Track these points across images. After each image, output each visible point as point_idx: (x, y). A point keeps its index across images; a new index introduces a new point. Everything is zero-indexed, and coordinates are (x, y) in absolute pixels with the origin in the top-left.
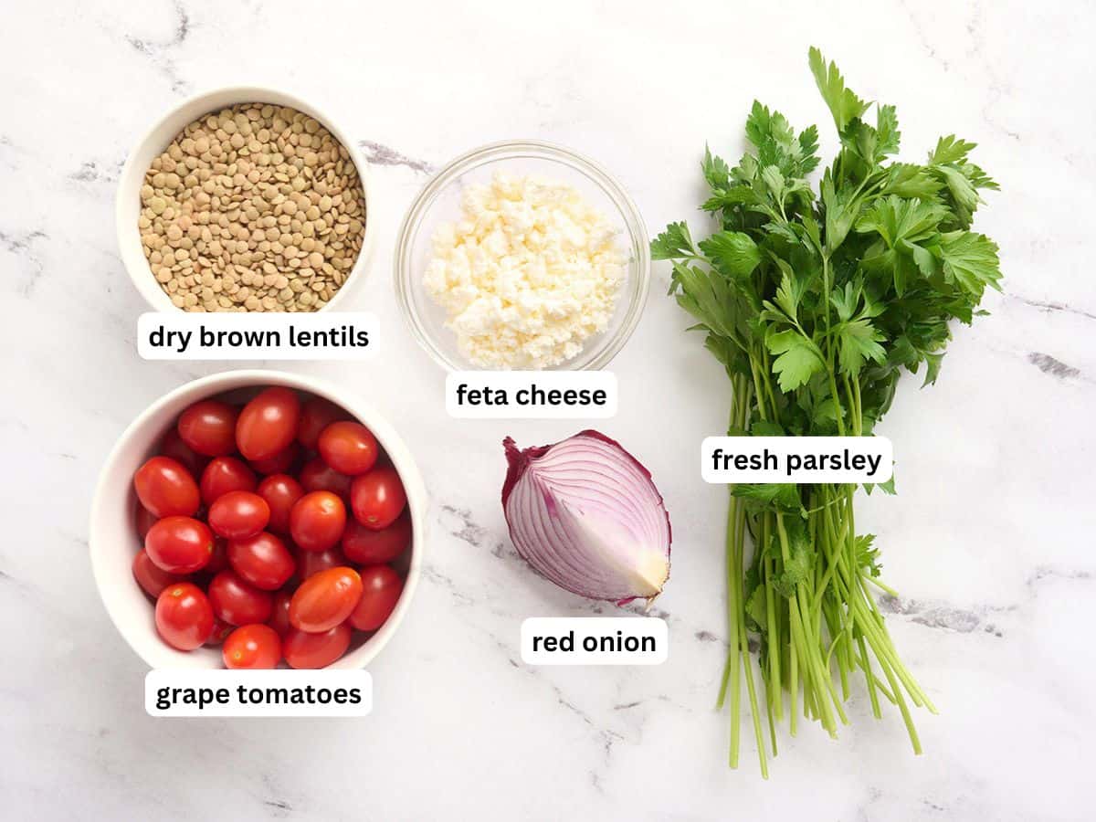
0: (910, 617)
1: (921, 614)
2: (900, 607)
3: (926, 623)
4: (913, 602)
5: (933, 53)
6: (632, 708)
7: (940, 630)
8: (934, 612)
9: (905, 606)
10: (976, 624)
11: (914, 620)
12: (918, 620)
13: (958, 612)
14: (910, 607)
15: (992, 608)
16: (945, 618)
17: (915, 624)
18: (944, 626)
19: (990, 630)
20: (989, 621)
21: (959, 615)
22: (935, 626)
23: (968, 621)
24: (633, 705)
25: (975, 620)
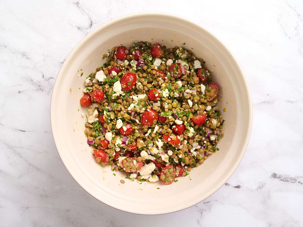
0: (280, 179)
1: (282, 178)
2: (277, 176)
3: (283, 181)
4: (280, 175)
5: (286, 35)
6: (208, 203)
7: (287, 182)
8: (285, 178)
9: (278, 177)
10: (296, 181)
11: (280, 180)
12: (281, 180)
13: (291, 178)
14: (279, 177)
15: (300, 177)
16: (288, 180)
17: (281, 181)
18: (288, 181)
19: (299, 182)
20: (299, 180)
21: (292, 179)
22: (285, 181)
23: (294, 180)
24: (208, 202)
25: (296, 180)
